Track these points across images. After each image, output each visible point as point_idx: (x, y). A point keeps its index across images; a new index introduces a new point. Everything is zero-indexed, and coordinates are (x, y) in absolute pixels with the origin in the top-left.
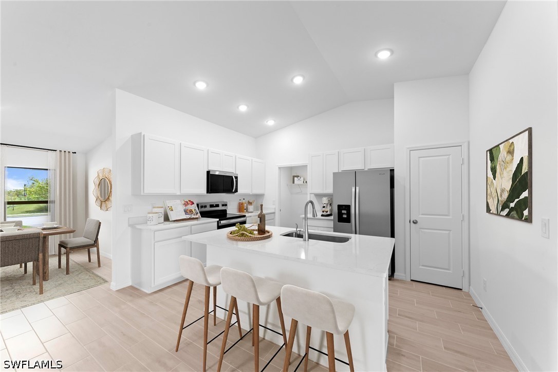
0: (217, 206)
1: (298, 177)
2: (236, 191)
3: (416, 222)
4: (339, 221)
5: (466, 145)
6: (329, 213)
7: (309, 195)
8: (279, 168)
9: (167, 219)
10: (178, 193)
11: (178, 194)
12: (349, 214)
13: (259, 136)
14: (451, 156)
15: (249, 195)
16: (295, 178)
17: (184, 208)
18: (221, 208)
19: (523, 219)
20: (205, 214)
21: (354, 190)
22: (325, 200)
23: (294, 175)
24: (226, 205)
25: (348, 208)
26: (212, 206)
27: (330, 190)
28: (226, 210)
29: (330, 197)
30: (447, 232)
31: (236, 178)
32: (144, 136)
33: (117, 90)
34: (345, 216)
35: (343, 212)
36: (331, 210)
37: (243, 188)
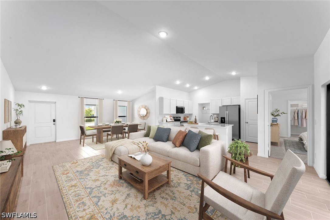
0: (178, 118)
1: (205, 107)
2: (184, 113)
3: (247, 123)
4: (221, 123)
6: (217, 120)
7: (210, 114)
8: (199, 104)
9: (167, 121)
11: (169, 114)
12: (225, 120)
13: (190, 92)
15: (188, 114)
17: (170, 118)
18: (179, 119)
20: (175, 120)
21: (226, 112)
22: (215, 116)
23: (203, 106)
24: (180, 118)
25: (224, 118)
26: (176, 118)
27: (218, 112)
28: (180, 119)
29: (218, 114)
31: (184, 108)
33: (156, 86)
34: (223, 121)
36: (218, 119)
37: (186, 112)
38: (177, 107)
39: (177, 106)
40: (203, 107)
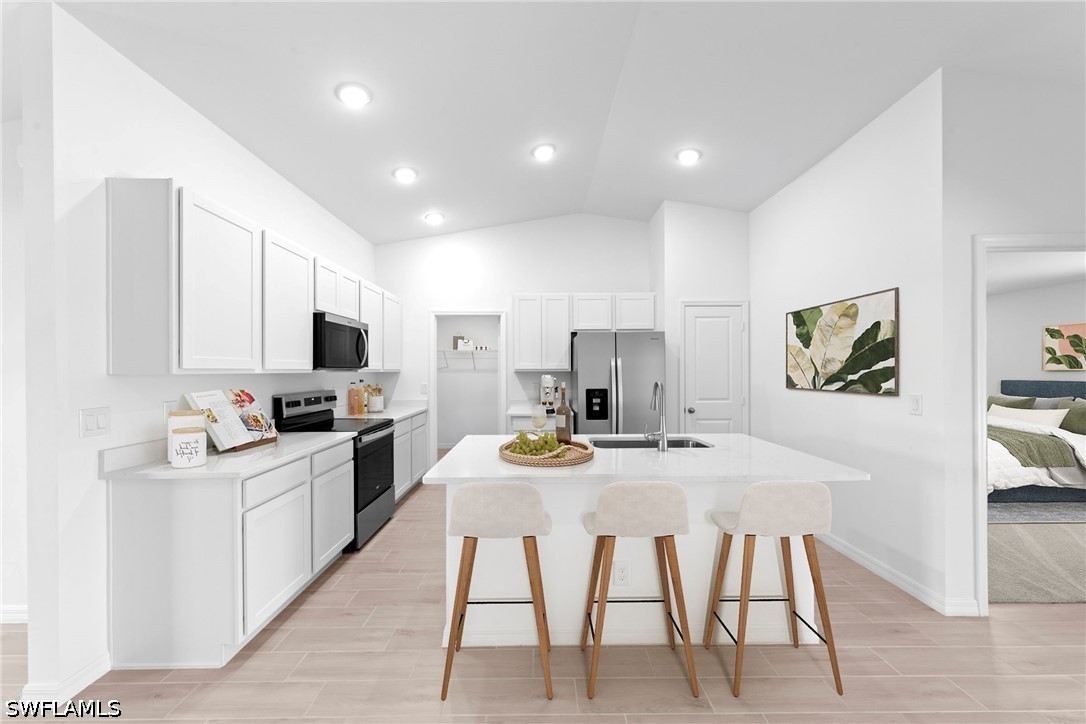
0: (318, 401)
1: (462, 338)
2: (366, 365)
3: (691, 411)
4: (588, 418)
5: (745, 306)
8: (435, 317)
10: (258, 370)
11: (257, 372)
12: (606, 404)
14: (730, 319)
16: (460, 341)
17: (240, 411)
18: (321, 406)
19: (881, 392)
21: (613, 364)
23: (453, 331)
24: (333, 398)
26: (308, 402)
28: (330, 412)
30: (727, 422)
31: (366, 332)
32: (180, 192)
34: (597, 408)
35: (594, 401)
38: (319, 318)
39: (321, 308)
40: (456, 340)
